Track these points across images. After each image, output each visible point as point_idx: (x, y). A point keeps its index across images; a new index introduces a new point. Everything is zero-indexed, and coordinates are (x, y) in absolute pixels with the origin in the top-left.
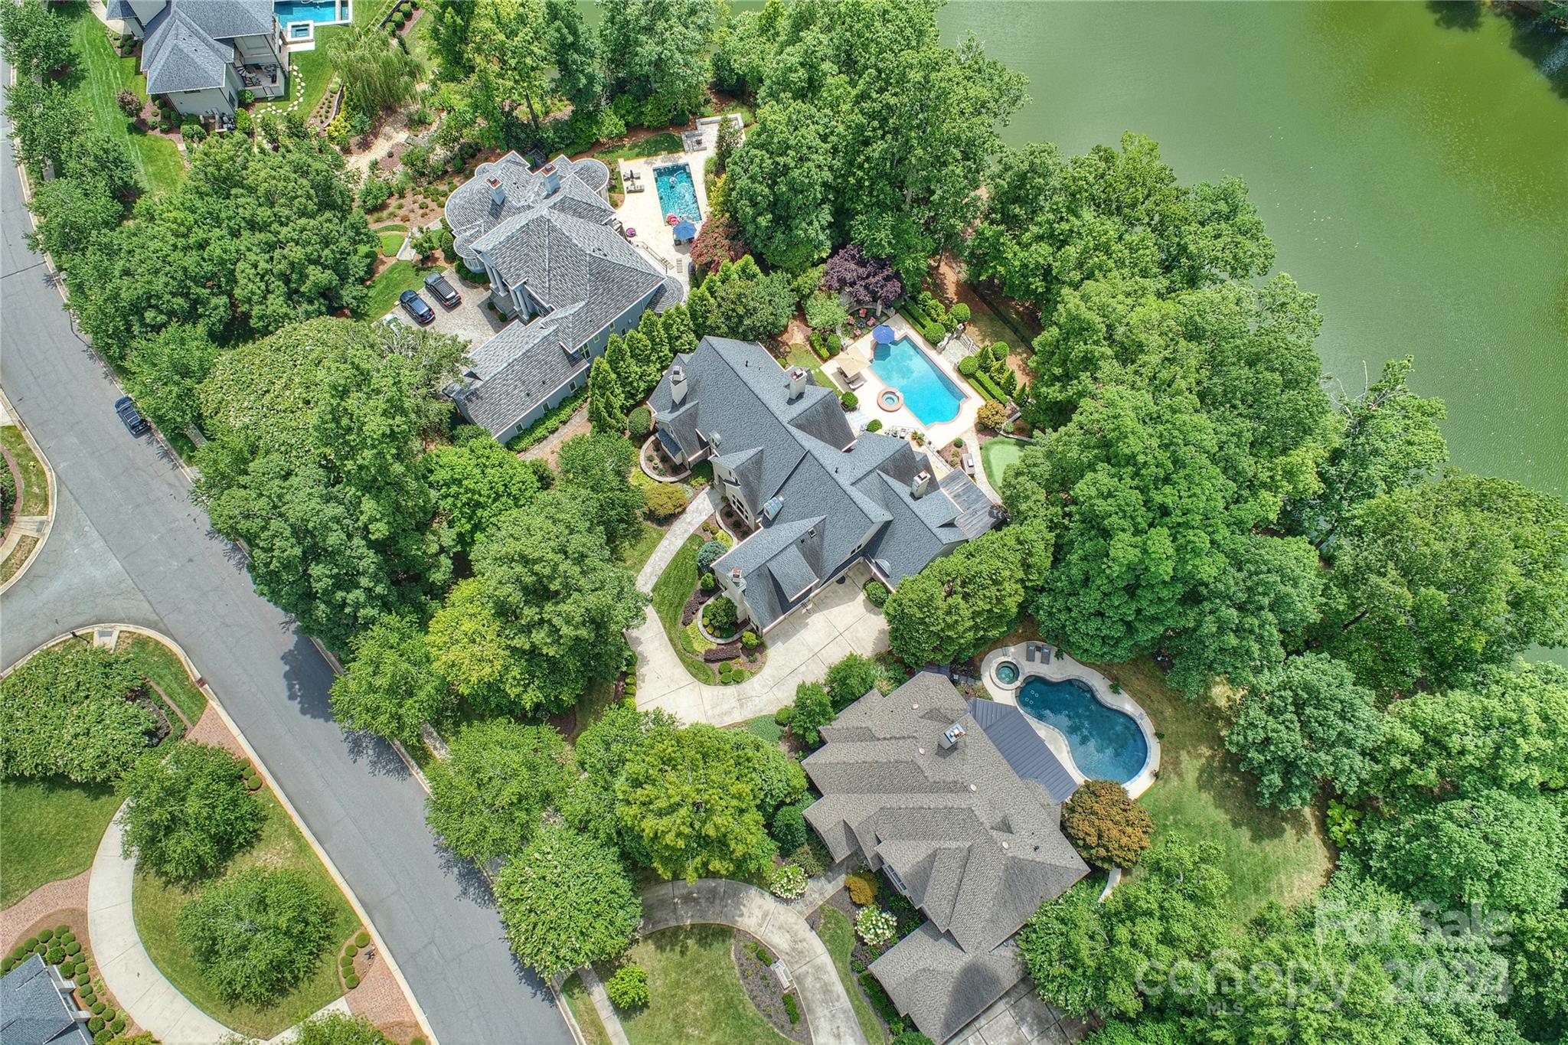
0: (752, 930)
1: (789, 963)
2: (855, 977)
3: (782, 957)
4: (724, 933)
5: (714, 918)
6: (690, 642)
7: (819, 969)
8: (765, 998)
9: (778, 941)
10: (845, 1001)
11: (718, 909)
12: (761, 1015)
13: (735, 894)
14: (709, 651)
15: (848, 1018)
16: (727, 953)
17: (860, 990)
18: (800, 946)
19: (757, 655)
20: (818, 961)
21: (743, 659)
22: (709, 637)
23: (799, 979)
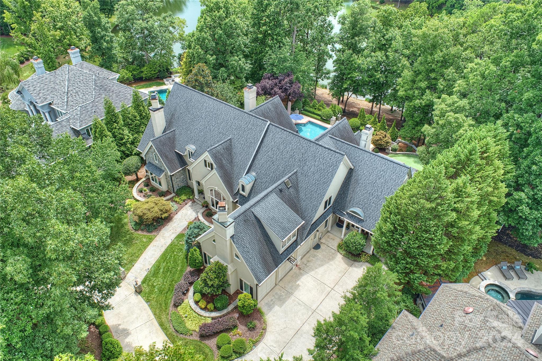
6: (182, 323)
14: (204, 327)
19: (256, 322)
21: (241, 329)
22: (203, 313)
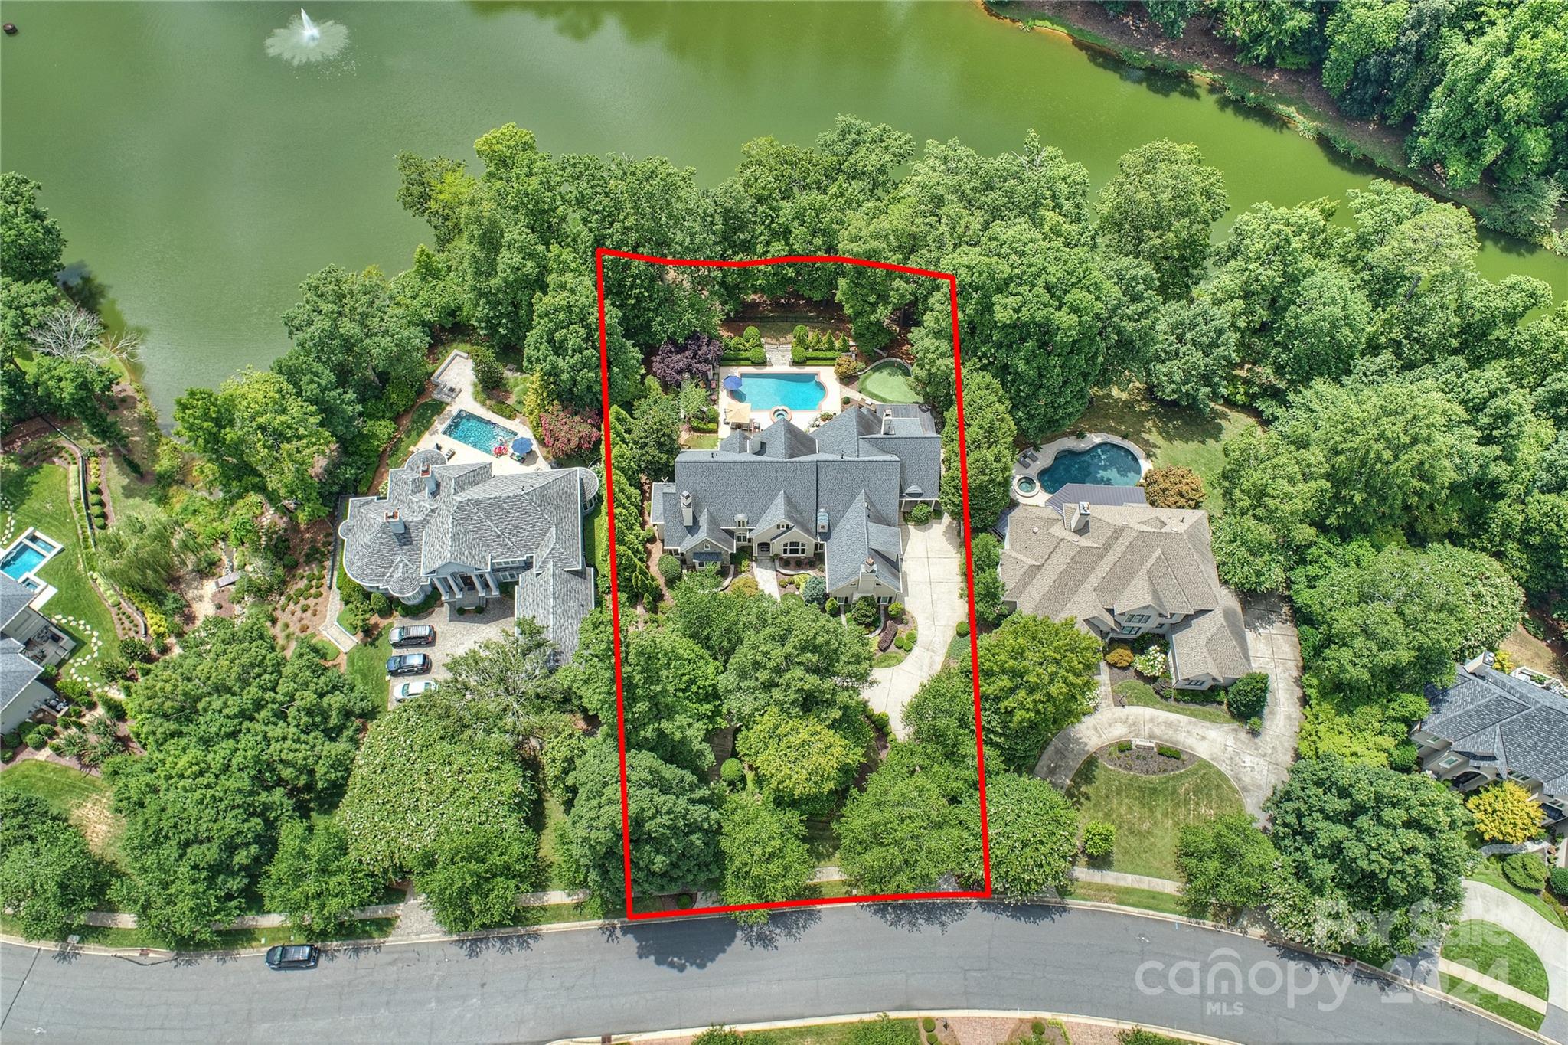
0: (1100, 744)
1: (1137, 735)
2: (1172, 702)
3: (1130, 737)
4: (1091, 762)
5: (1076, 764)
7: (1152, 720)
8: (1152, 765)
9: (1119, 732)
10: (1184, 719)
11: (1071, 756)
12: (1161, 776)
13: (1069, 739)
14: (880, 644)
15: (1195, 725)
16: (1107, 770)
17: (1182, 705)
18: (1130, 721)
19: (905, 616)
20: (1147, 717)
21: (901, 627)
22: (869, 636)
23: (1151, 737)
